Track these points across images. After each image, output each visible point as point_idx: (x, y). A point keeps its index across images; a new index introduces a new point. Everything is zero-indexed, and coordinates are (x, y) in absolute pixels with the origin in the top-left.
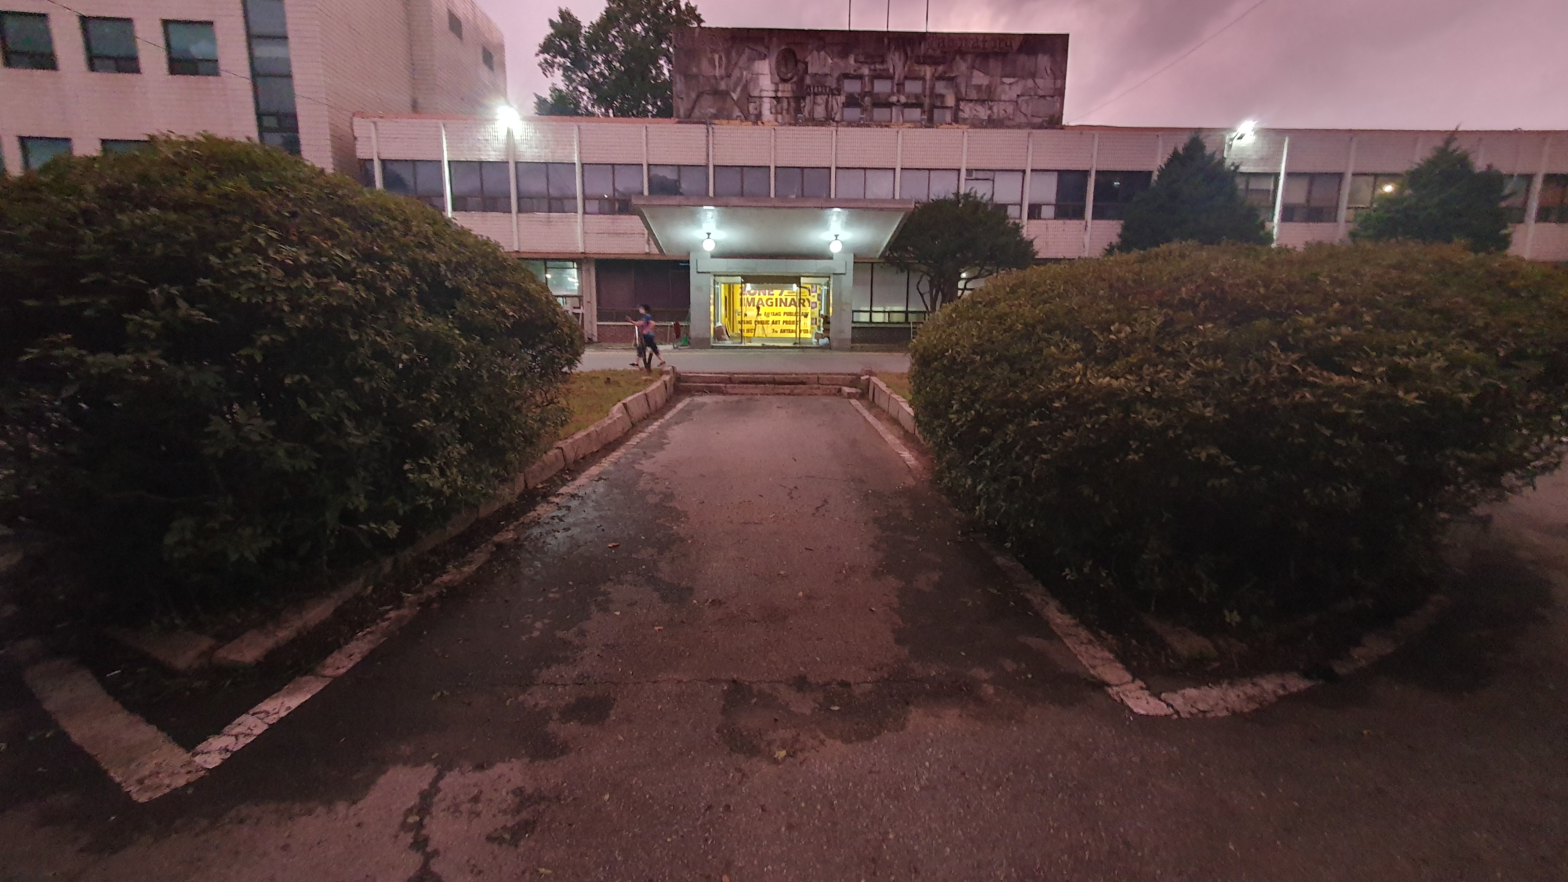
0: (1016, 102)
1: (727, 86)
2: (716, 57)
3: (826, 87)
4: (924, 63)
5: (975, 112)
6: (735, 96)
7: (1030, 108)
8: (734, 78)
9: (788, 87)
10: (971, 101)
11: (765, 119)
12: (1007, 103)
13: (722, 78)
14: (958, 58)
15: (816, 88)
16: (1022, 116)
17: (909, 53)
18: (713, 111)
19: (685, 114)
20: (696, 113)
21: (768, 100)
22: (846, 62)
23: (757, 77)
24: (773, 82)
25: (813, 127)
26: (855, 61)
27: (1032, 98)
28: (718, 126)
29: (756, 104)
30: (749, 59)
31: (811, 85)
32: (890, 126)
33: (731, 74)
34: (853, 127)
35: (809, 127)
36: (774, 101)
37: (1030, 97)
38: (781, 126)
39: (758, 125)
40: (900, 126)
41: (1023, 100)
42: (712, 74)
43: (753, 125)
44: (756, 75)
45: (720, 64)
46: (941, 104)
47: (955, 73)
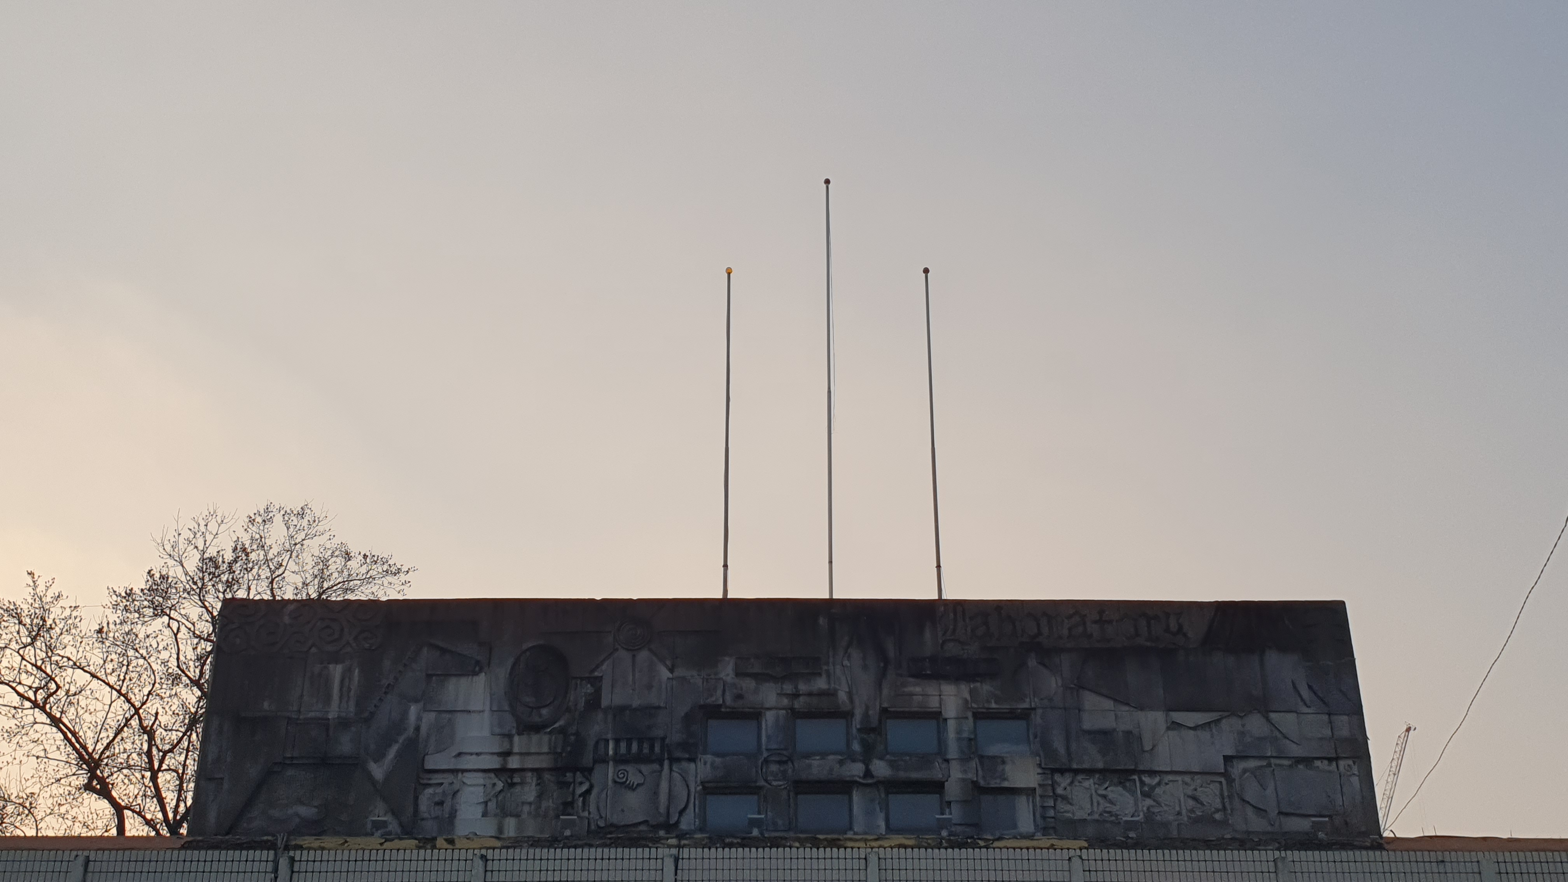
0: (1226, 774)
1: (358, 744)
2: (336, 671)
3: (652, 741)
4: (939, 676)
5: (1104, 804)
6: (378, 771)
7: (1270, 790)
8: (381, 720)
9: (540, 743)
10: (1090, 772)
12: (1198, 780)
13: (344, 723)
14: (1032, 662)
15: (623, 745)
16: (1250, 811)
17: (891, 653)
19: (219, 824)
20: (256, 818)
21: (479, 778)
22: (712, 676)
23: (450, 719)
24: (497, 730)
25: (606, 850)
26: (737, 675)
27: (1269, 765)
28: (312, 852)
29: (439, 790)
30: (429, 676)
31: (609, 736)
32: (842, 843)
33: (372, 714)
34: (730, 846)
35: (593, 850)
36: (496, 781)
37: (1264, 763)
38: (507, 848)
39: (434, 847)
40: (874, 844)
41: (1245, 771)
42: (318, 714)
43: (419, 848)
44: (448, 716)
45: (345, 689)
46: (998, 781)
47: (1028, 700)
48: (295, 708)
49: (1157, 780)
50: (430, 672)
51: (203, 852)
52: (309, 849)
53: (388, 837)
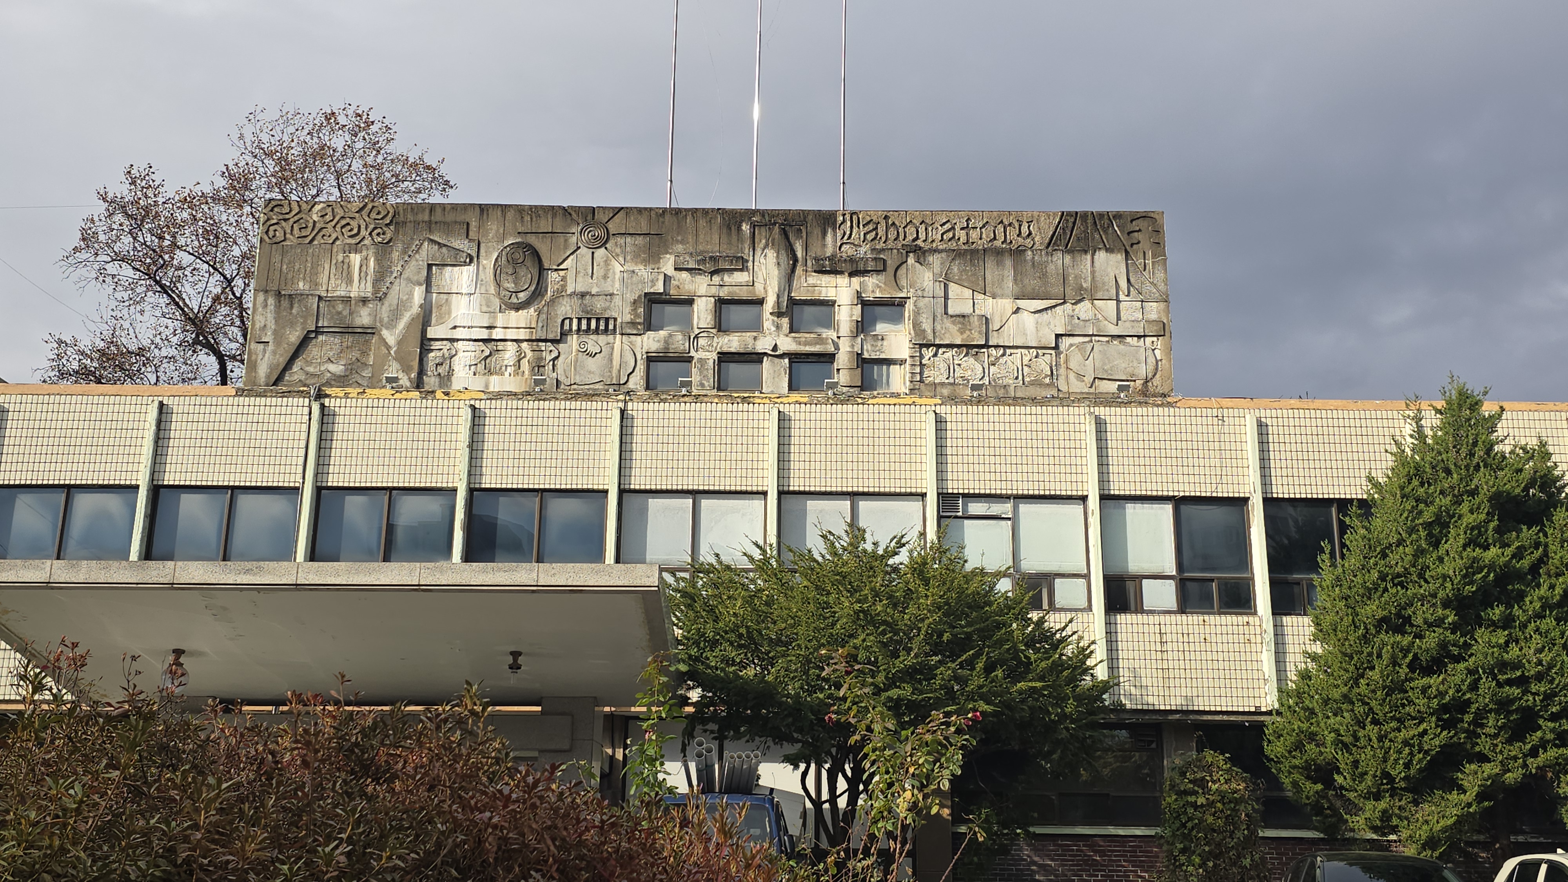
0: (1056, 347)
1: (374, 315)
2: (356, 260)
3: (607, 320)
4: (834, 272)
5: (959, 372)
6: (391, 337)
7: (1089, 361)
8: (392, 299)
9: (520, 319)
10: (949, 347)
11: (457, 384)
12: (1034, 352)
13: (364, 301)
14: (911, 260)
15: (584, 323)
16: (1072, 376)
17: (799, 254)
18: (337, 368)
19: (268, 377)
20: (296, 373)
21: (471, 346)
22: (656, 270)
23: (447, 300)
24: (485, 309)
25: (568, 403)
26: (676, 269)
27: (1091, 341)
28: (338, 400)
29: (440, 354)
30: (430, 266)
31: (573, 316)
32: (752, 400)
33: (385, 294)
34: (664, 401)
35: (557, 402)
36: (484, 348)
37: (1087, 339)
38: (491, 399)
39: (434, 398)
40: (776, 400)
41: (1071, 345)
42: (343, 294)
43: (422, 398)
44: (445, 296)
45: (362, 274)
46: (878, 353)
47: (905, 290)
48: (324, 288)
49: (1001, 352)
50: (430, 262)
51: (252, 399)
52: (336, 397)
53: (399, 390)
